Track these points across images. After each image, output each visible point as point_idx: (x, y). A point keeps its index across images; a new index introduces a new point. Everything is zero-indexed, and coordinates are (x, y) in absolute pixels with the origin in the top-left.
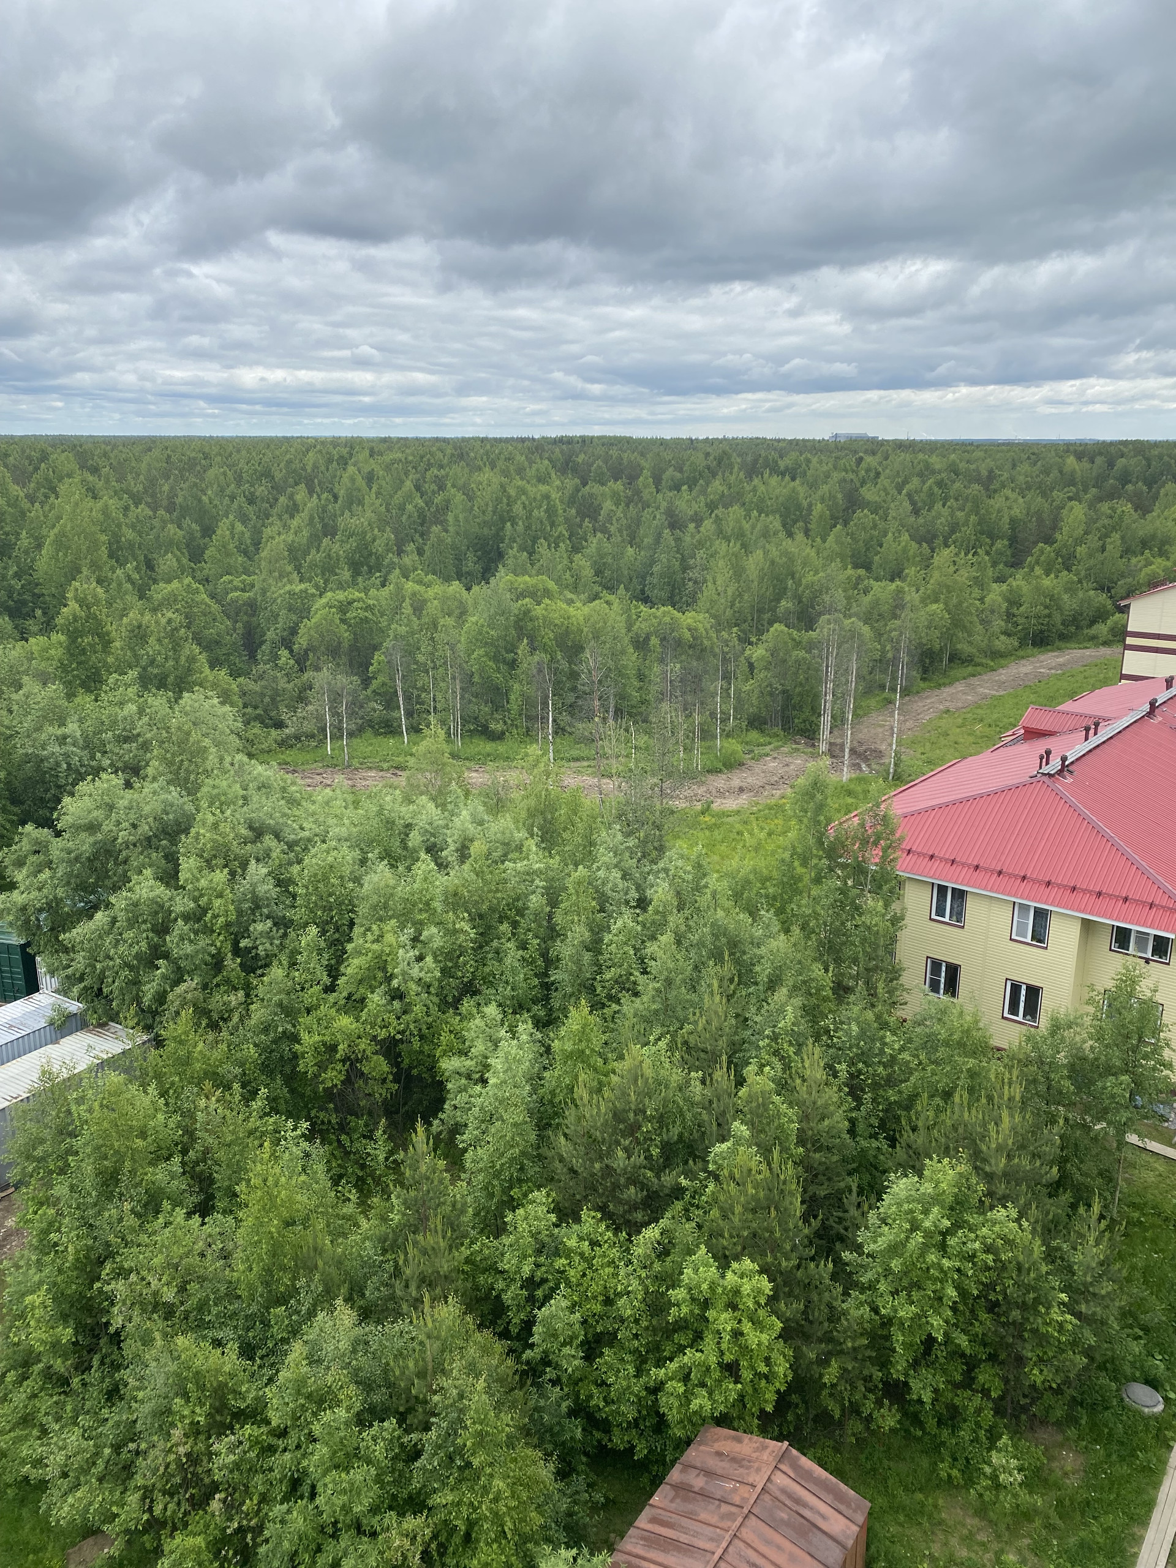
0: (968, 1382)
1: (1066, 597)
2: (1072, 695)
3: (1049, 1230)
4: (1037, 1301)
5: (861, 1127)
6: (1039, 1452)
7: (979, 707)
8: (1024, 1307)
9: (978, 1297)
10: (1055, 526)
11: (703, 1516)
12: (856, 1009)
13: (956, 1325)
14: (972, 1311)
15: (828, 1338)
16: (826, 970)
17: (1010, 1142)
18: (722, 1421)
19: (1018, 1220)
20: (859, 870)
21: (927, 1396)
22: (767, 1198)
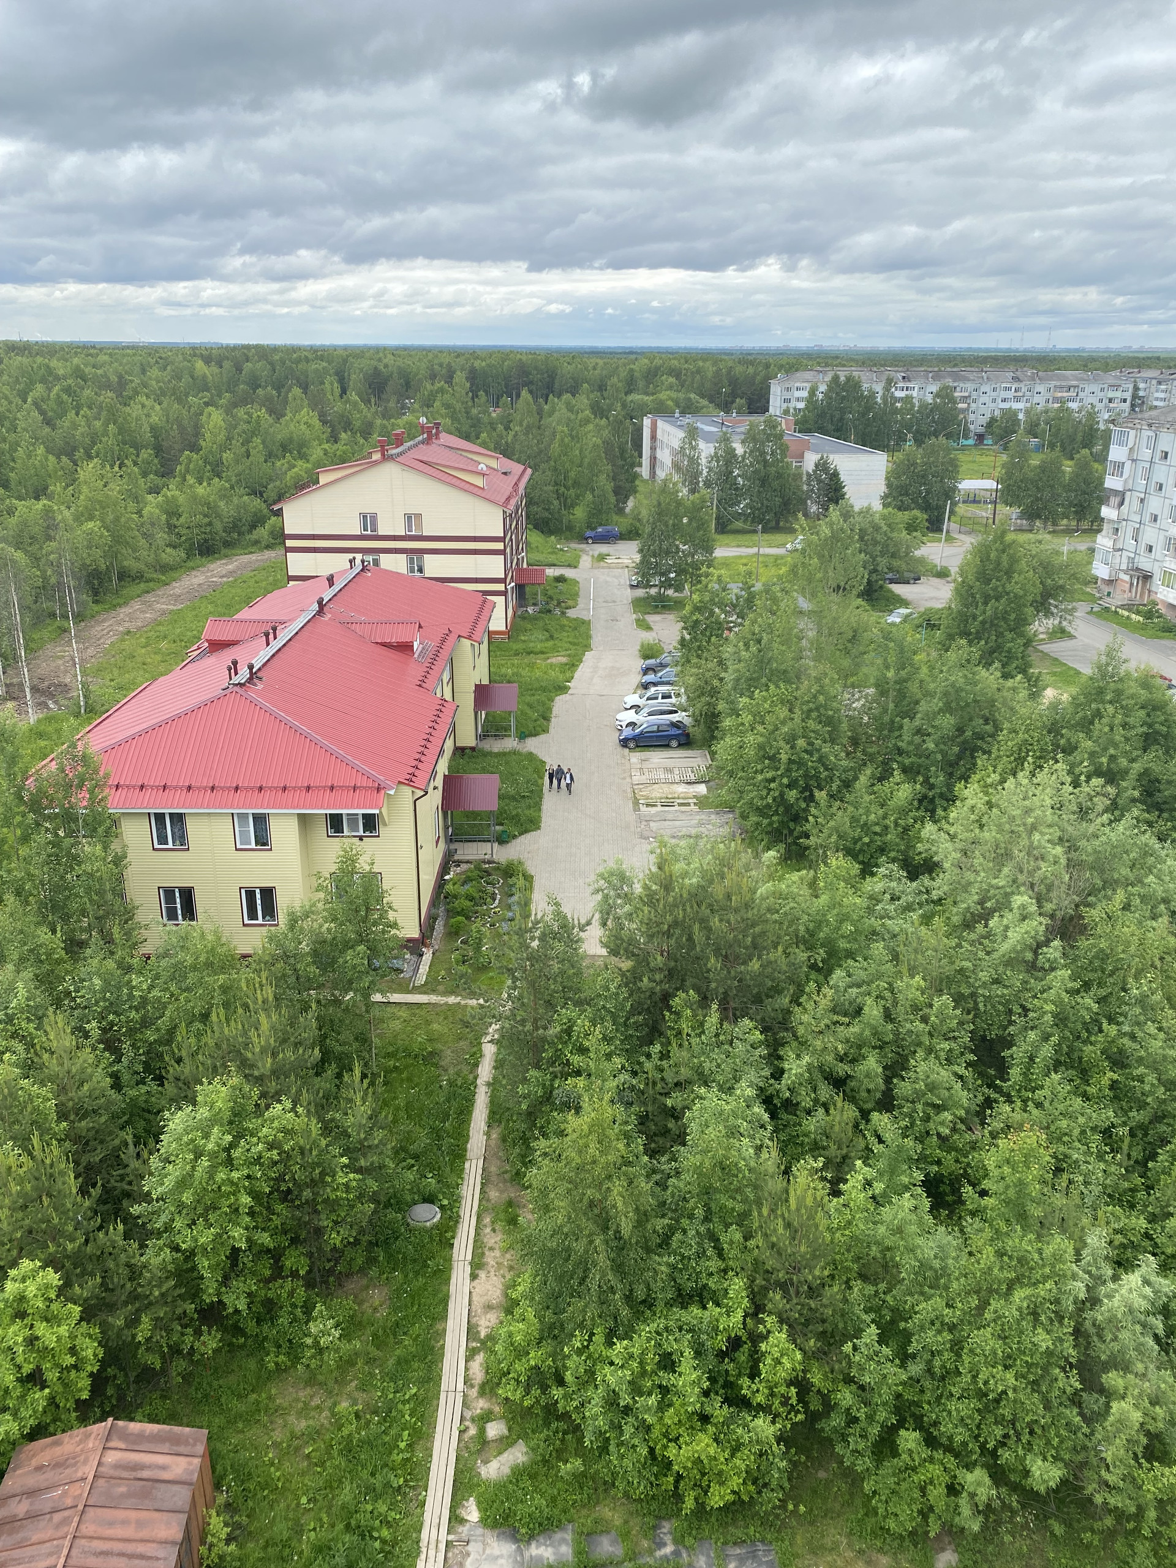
0: (278, 1272)
1: (222, 504)
2: (248, 601)
3: (323, 1106)
4: (323, 1174)
5: (126, 1077)
6: (350, 1302)
7: (160, 624)
8: (313, 1183)
9: (271, 1193)
10: (197, 433)
11: (35, 1538)
12: (95, 962)
13: (256, 1227)
14: (268, 1208)
15: (134, 1297)
16: (54, 932)
17: (272, 1041)
18: (36, 1433)
19: (293, 1110)
20: (68, 817)
21: (242, 1305)
22: (35, 1188)
